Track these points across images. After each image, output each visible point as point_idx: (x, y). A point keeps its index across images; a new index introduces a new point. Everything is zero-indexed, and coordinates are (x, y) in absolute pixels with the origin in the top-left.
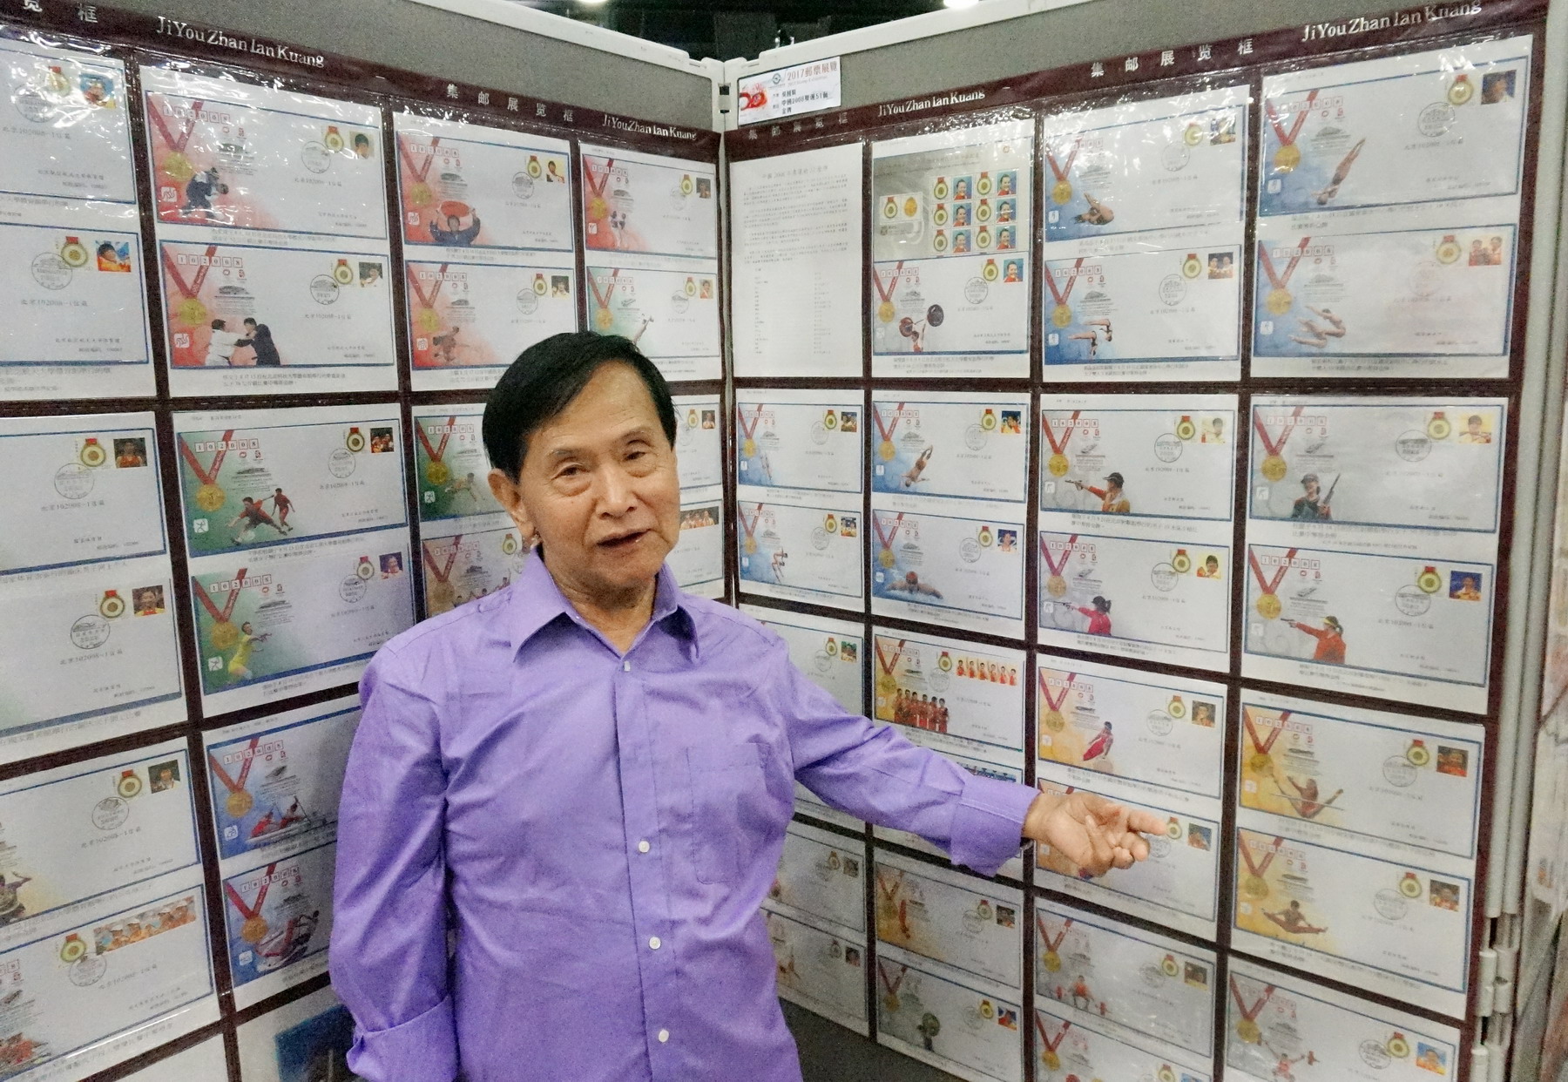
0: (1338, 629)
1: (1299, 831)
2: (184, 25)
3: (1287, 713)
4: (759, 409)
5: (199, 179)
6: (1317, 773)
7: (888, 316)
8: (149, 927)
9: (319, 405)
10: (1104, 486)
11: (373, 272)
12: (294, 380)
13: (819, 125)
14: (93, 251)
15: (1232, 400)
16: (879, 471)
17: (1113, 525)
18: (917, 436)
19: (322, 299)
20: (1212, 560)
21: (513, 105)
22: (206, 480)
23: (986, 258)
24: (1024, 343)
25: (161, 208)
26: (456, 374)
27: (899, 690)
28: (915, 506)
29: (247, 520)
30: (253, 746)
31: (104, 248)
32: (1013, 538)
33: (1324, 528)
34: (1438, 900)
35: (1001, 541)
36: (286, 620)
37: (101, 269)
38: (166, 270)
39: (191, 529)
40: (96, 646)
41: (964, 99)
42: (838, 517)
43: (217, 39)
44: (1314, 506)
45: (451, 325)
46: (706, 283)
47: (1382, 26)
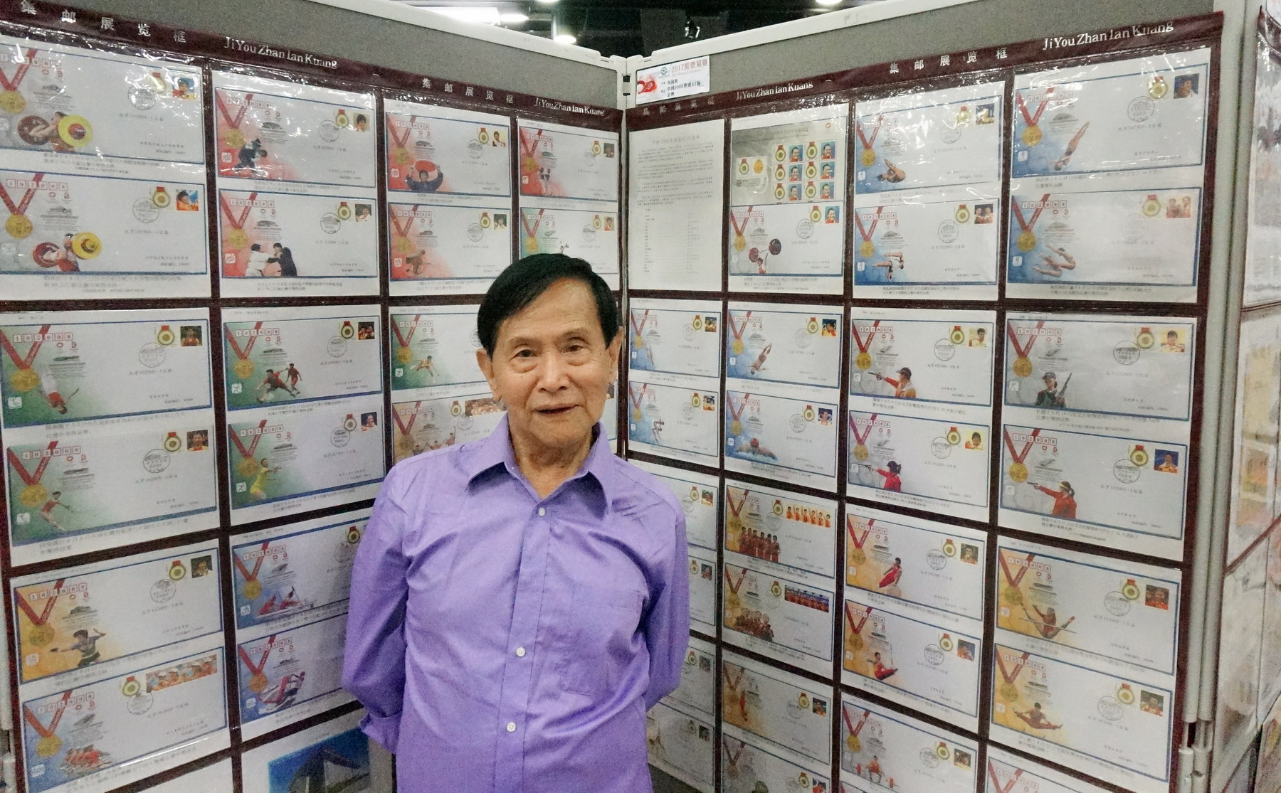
0: (1070, 492)
1: (1042, 649)
2: (243, 42)
3: (1032, 555)
4: (646, 314)
5: (247, 147)
6: (1055, 604)
7: (741, 245)
8: (184, 675)
9: (322, 305)
10: (897, 377)
11: (365, 210)
12: (305, 286)
13: (694, 105)
14: (174, 196)
15: (992, 315)
16: (732, 361)
17: (903, 407)
18: (759, 336)
19: (328, 230)
20: (976, 436)
21: (470, 92)
22: (242, 356)
23: (812, 205)
24: (839, 269)
25: (222, 166)
26: (422, 284)
27: (744, 528)
28: (758, 388)
29: (268, 386)
30: (265, 548)
31: (182, 195)
32: (829, 415)
33: (1061, 414)
34: (1147, 707)
35: (821, 417)
36: (293, 459)
37: (179, 208)
38: (222, 210)
39: (229, 392)
40: (159, 471)
41: (798, 88)
42: (701, 395)
43: (264, 51)
44: (1052, 396)
45: (419, 248)
46: (609, 219)
47: (1101, 40)
